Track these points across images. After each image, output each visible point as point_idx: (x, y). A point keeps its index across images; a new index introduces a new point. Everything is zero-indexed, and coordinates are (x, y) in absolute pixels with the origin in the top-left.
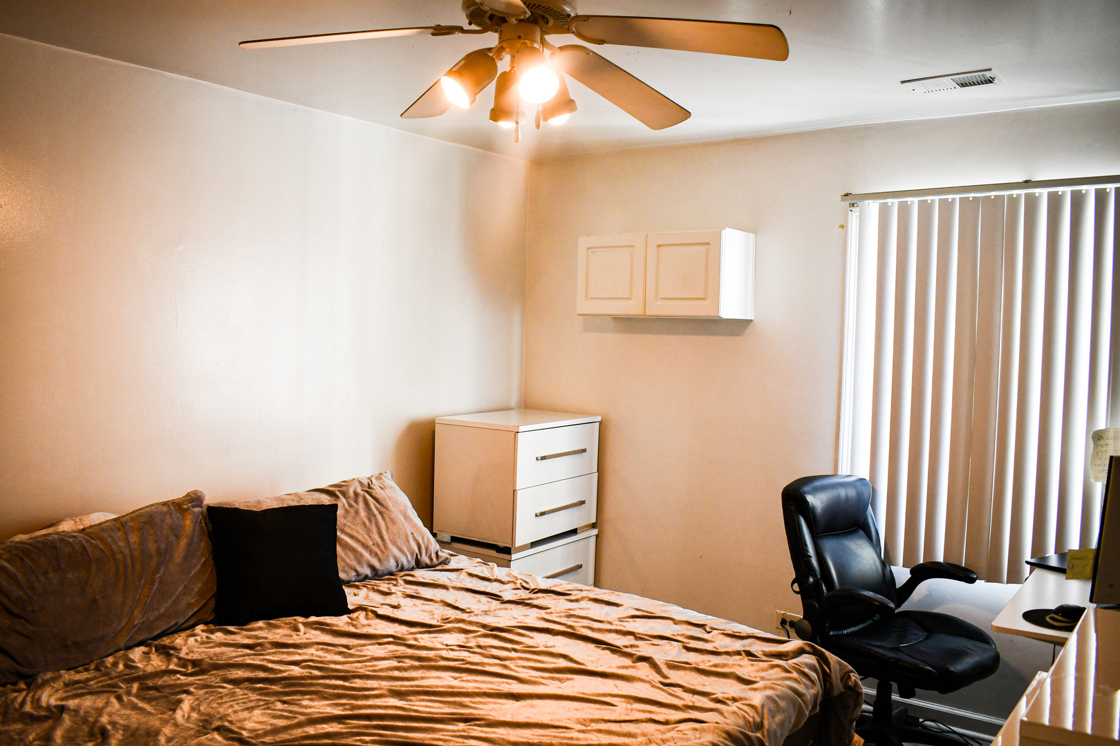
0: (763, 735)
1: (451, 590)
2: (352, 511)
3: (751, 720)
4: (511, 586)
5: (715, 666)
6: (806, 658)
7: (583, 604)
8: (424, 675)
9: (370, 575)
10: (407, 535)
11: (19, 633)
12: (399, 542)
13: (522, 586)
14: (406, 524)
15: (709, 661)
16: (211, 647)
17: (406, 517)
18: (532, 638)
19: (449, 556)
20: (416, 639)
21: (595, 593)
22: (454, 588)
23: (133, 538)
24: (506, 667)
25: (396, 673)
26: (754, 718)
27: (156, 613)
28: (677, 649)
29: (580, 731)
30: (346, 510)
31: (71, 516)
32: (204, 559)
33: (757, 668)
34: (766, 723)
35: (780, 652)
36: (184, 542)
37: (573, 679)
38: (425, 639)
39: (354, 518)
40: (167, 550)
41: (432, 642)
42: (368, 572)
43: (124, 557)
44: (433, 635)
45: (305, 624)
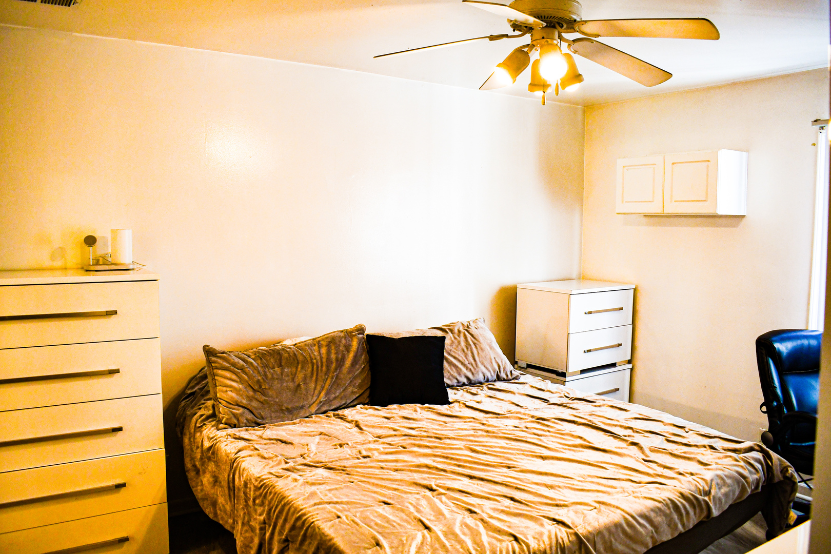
0: (710, 499)
1: (517, 394)
2: (456, 342)
3: (701, 488)
4: (558, 395)
5: (685, 453)
6: (754, 454)
7: (603, 408)
8: (488, 441)
9: (466, 383)
10: (491, 359)
11: (257, 399)
12: (485, 363)
13: (565, 396)
14: (491, 352)
15: (681, 449)
16: (366, 417)
17: (491, 348)
18: (562, 425)
19: (519, 375)
20: (487, 421)
21: (614, 402)
22: (519, 394)
23: (324, 350)
24: (540, 440)
25: (472, 438)
26: (703, 487)
27: (333, 396)
28: (660, 440)
29: (579, 481)
30: (452, 341)
31: (290, 338)
32: (363, 366)
33: (715, 457)
34: (713, 492)
35: (735, 448)
36: (351, 355)
37: (583, 451)
38: (493, 421)
39: (457, 346)
40: (341, 359)
41: (498, 423)
42: (465, 381)
43: (317, 361)
44: (499, 419)
45: (420, 408)
